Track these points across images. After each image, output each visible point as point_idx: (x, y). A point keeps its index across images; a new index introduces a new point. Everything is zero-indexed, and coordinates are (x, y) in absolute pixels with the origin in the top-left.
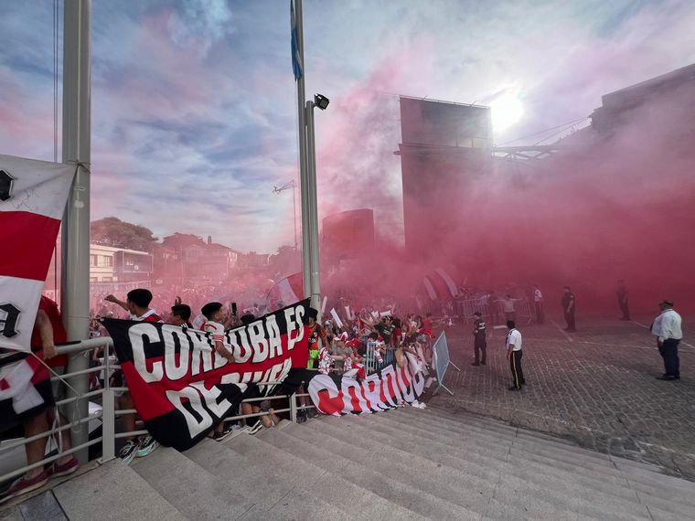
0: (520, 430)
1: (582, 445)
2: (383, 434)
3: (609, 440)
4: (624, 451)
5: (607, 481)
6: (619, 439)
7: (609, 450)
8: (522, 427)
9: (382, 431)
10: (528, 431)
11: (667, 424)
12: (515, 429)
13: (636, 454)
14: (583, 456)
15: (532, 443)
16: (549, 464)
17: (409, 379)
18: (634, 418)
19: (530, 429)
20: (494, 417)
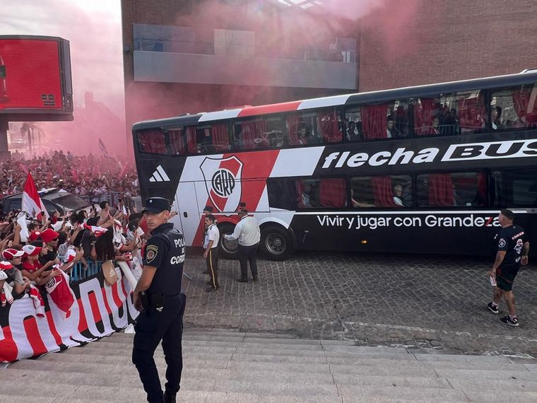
0: (248, 334)
1: (301, 336)
2: (79, 374)
3: (324, 326)
4: (333, 333)
5: (311, 363)
6: (332, 323)
7: (322, 335)
8: (251, 330)
9: (77, 371)
10: (256, 334)
11: (368, 302)
12: (244, 334)
13: (341, 334)
14: (299, 345)
15: (256, 344)
16: (267, 361)
17: (122, 298)
18: (345, 301)
19: (258, 331)
20: (224, 326)
